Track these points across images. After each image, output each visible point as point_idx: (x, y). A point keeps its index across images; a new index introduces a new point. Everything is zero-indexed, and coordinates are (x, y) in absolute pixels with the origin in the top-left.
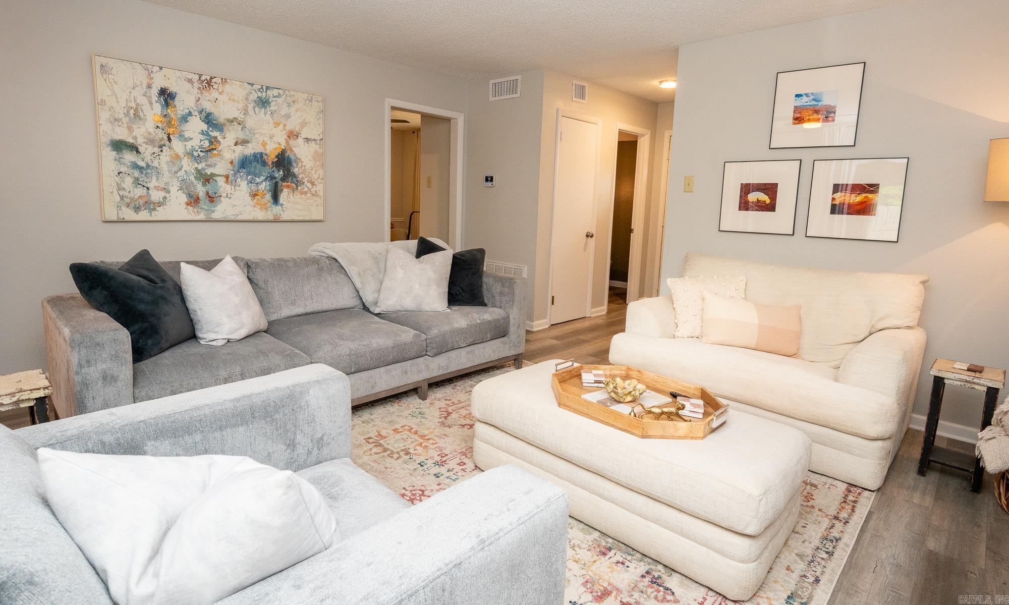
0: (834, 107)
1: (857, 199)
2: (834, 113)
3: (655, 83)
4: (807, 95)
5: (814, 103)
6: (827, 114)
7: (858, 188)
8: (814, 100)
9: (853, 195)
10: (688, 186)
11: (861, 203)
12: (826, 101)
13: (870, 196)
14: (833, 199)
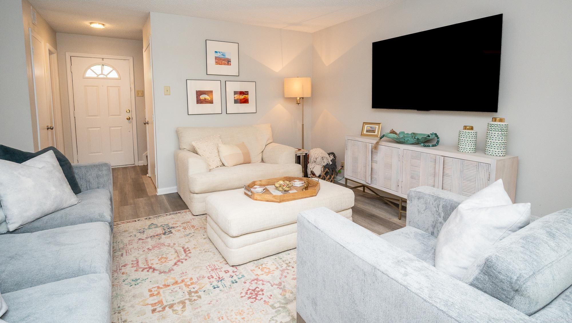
0: (230, 59)
1: (242, 97)
2: (231, 62)
3: (87, 23)
4: (219, 52)
5: (222, 56)
6: (228, 62)
7: (241, 93)
8: (222, 55)
9: (241, 96)
10: (167, 91)
11: (244, 99)
12: (227, 56)
13: (246, 96)
14: (235, 97)
